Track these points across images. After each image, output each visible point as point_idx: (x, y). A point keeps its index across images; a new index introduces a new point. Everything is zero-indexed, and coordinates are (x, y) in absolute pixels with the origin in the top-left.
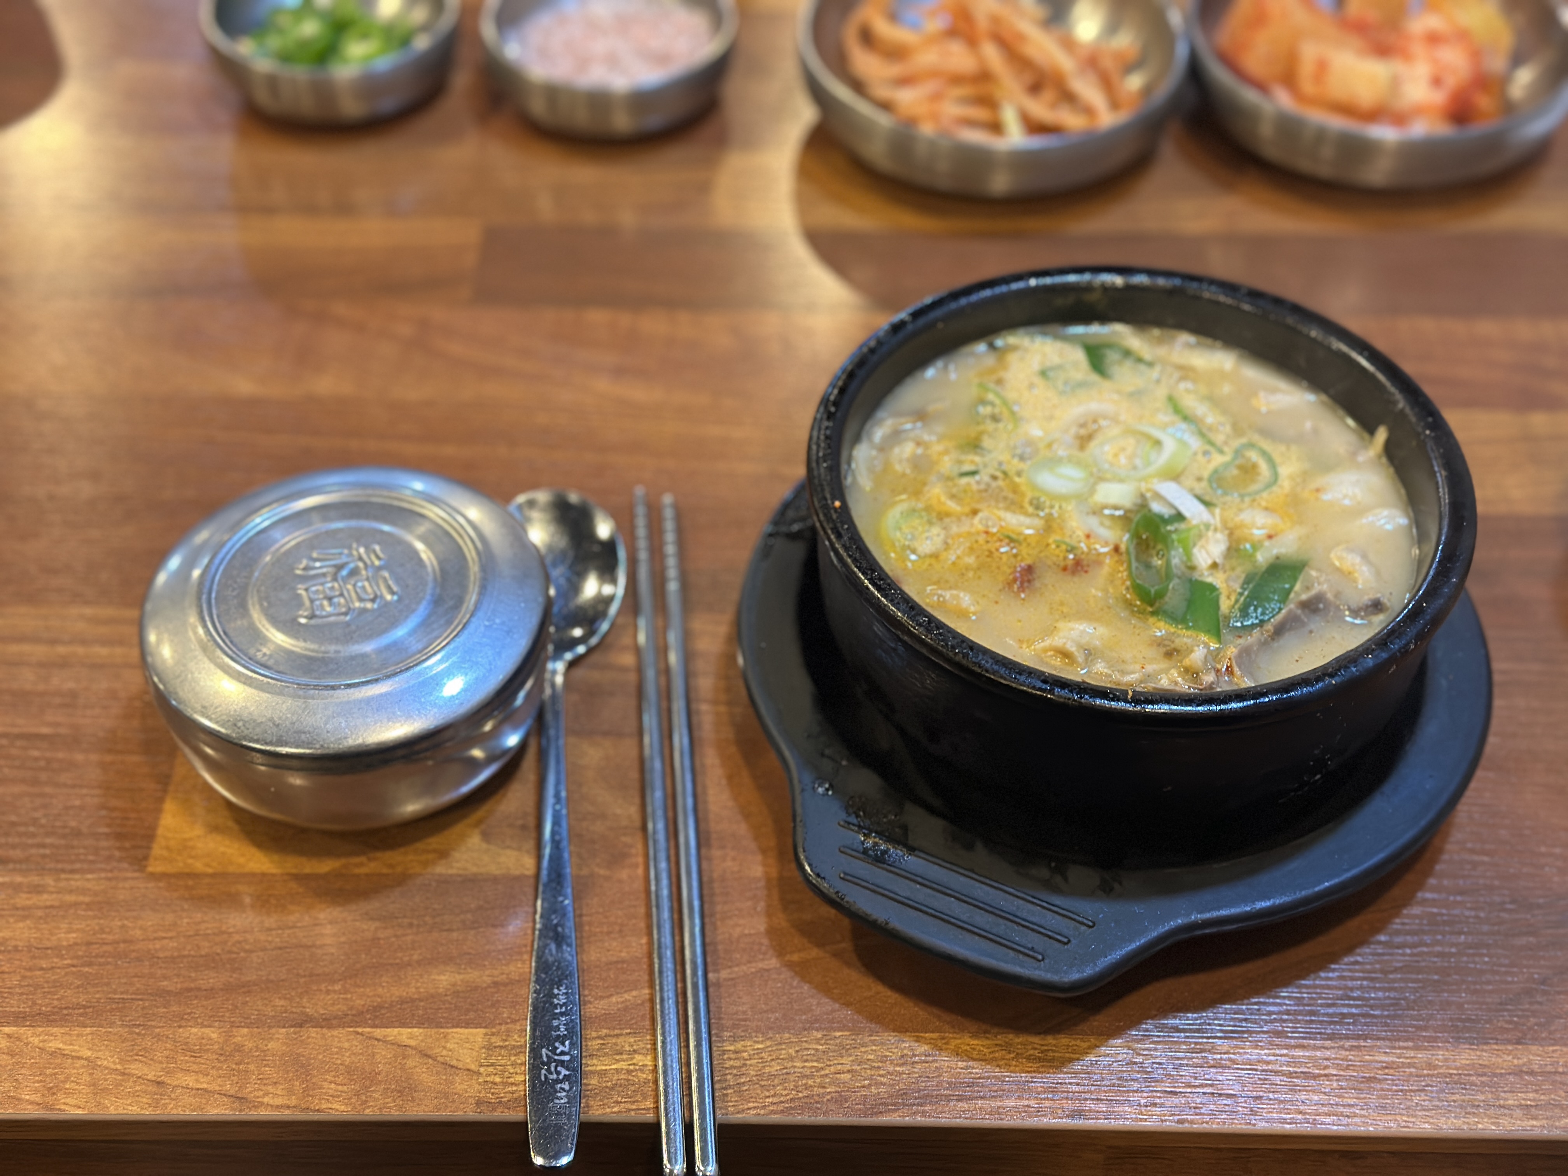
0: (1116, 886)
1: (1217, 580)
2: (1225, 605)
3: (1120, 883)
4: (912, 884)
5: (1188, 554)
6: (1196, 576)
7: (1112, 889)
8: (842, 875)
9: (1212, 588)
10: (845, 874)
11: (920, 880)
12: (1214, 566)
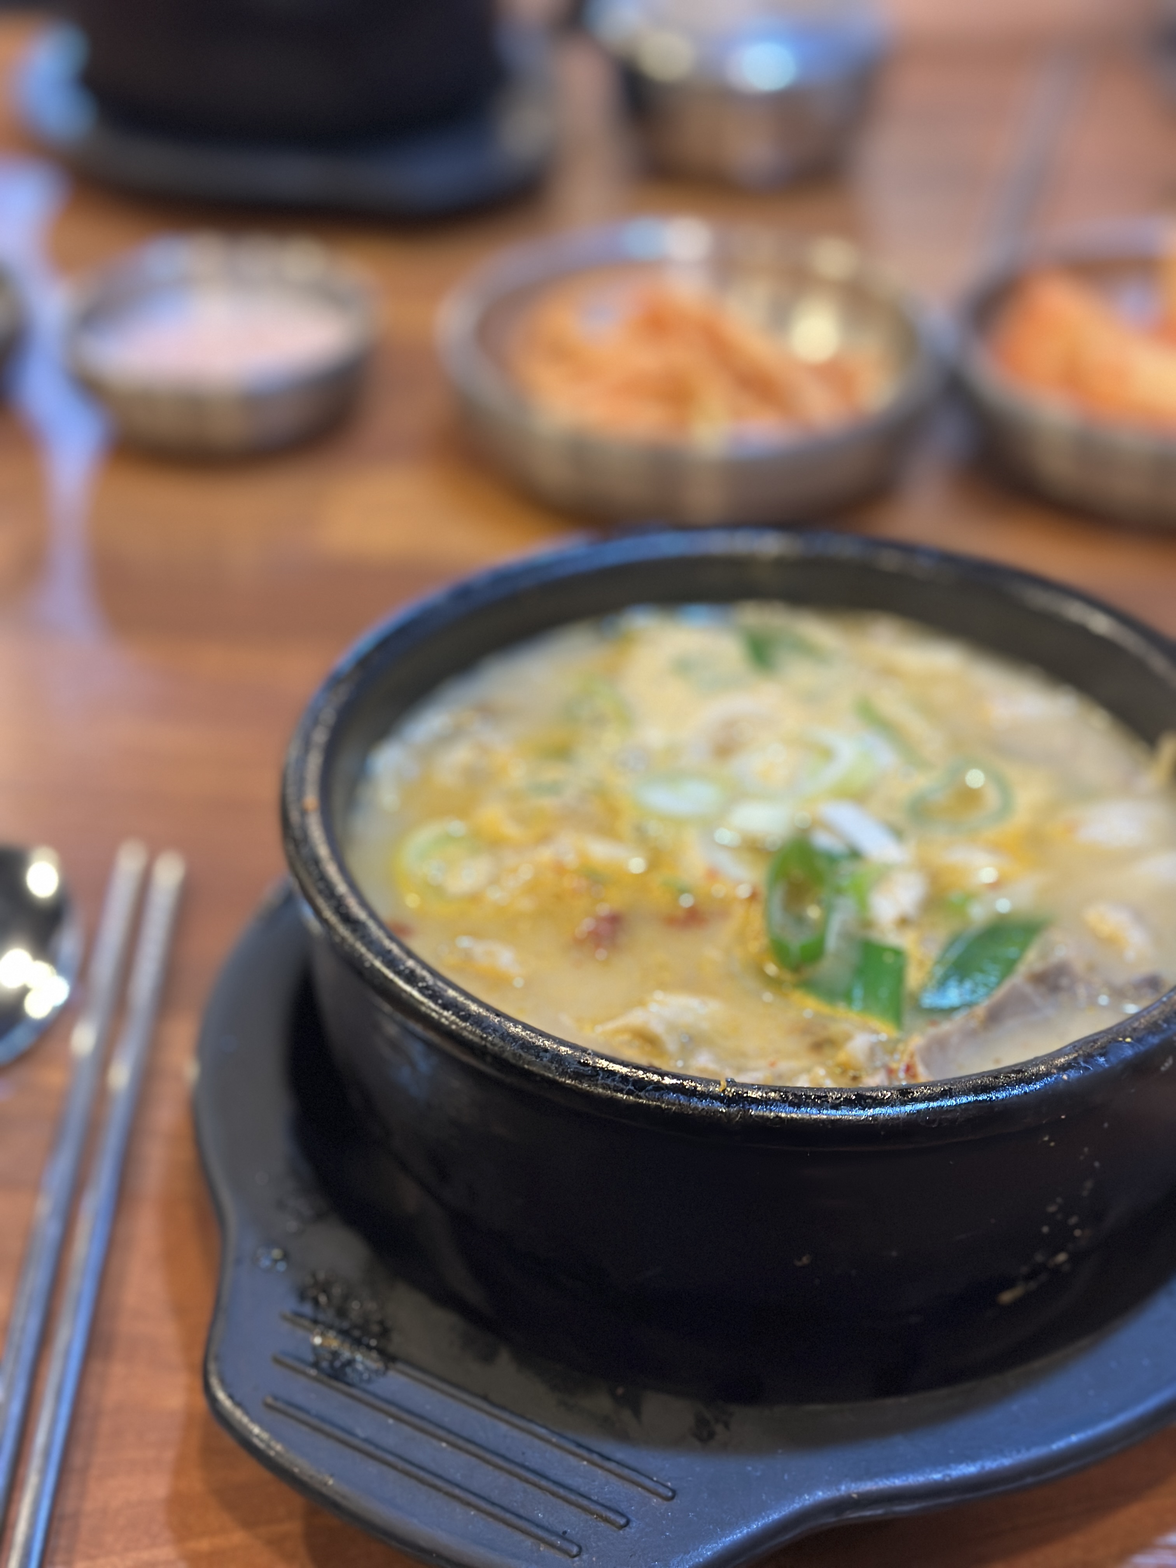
0: (719, 1428)
1: (906, 941)
2: (914, 978)
3: (727, 1425)
4: (381, 1417)
5: (863, 904)
6: (875, 935)
7: (711, 1435)
8: (270, 1400)
9: (898, 953)
10: (276, 1398)
11: (393, 1410)
12: (904, 922)
